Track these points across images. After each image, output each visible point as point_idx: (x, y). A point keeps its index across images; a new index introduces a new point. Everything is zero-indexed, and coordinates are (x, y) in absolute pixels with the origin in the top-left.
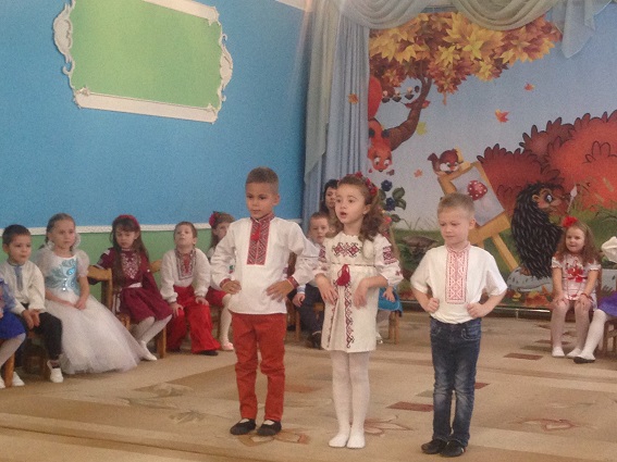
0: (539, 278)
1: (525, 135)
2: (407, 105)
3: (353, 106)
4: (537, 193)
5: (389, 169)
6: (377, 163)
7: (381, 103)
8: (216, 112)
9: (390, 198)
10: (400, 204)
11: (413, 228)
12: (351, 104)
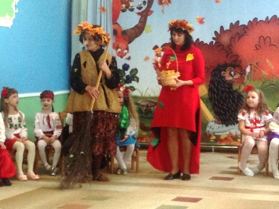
0: (227, 126)
1: (216, 32)
2: (139, 14)
3: (103, 15)
4: (225, 71)
5: (127, 56)
6: (119, 52)
7: (121, 12)
8: (12, 20)
9: (128, 75)
10: (135, 79)
11: (144, 95)
12: (101, 13)
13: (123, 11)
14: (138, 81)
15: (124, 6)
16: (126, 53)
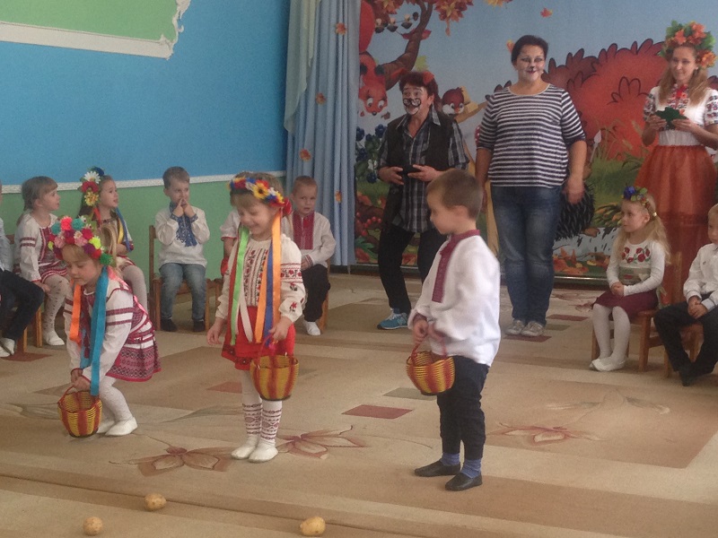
2: (405, 36)
3: (340, 37)
5: (384, 111)
6: (370, 105)
12: (337, 35)
13: (379, 31)
15: (379, 21)
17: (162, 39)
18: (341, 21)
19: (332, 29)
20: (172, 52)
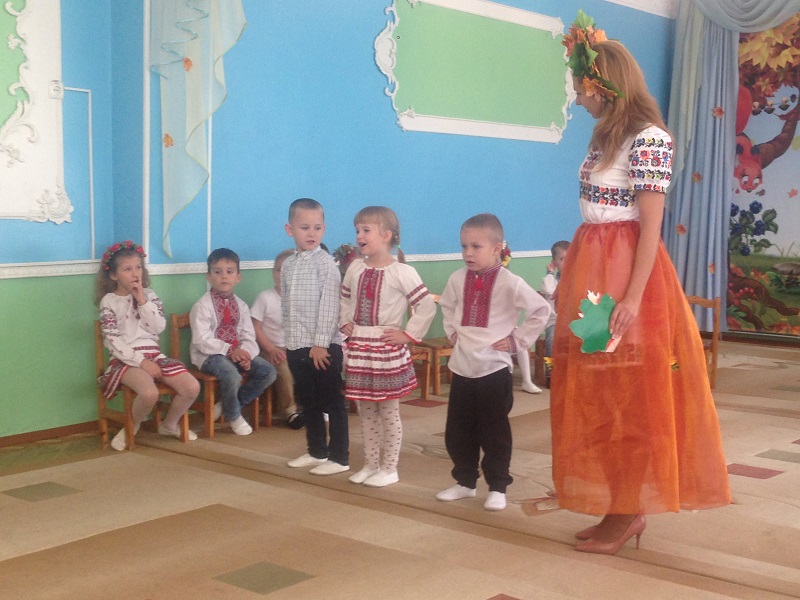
2: (782, 117)
3: (718, 120)
5: (759, 189)
6: (745, 183)
7: (751, 115)
8: (561, 131)
9: (760, 221)
10: (771, 227)
11: (785, 254)
12: (715, 118)
13: (756, 113)
14: (776, 231)
15: (756, 104)
16: (757, 185)
17: (553, 126)
18: (719, 105)
19: (710, 113)
20: (561, 137)
